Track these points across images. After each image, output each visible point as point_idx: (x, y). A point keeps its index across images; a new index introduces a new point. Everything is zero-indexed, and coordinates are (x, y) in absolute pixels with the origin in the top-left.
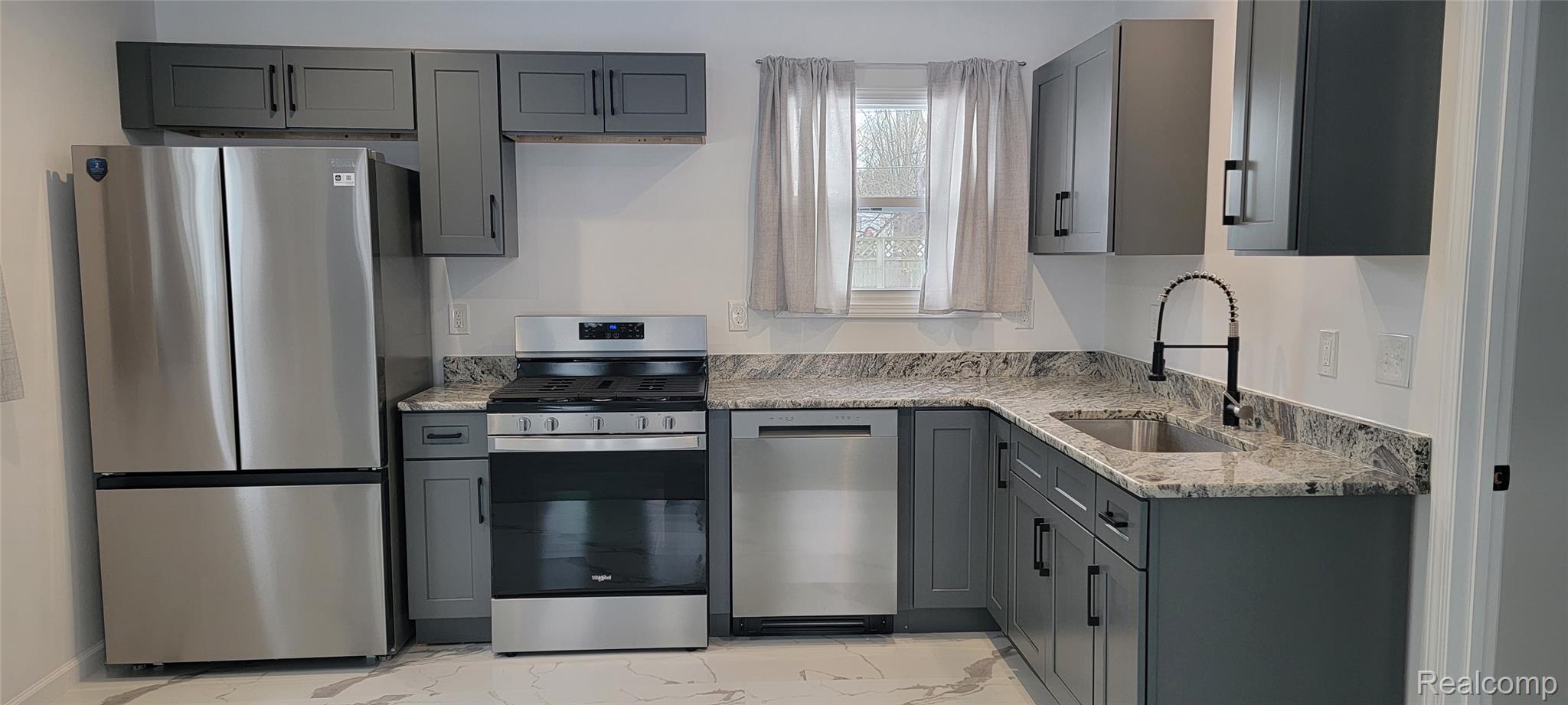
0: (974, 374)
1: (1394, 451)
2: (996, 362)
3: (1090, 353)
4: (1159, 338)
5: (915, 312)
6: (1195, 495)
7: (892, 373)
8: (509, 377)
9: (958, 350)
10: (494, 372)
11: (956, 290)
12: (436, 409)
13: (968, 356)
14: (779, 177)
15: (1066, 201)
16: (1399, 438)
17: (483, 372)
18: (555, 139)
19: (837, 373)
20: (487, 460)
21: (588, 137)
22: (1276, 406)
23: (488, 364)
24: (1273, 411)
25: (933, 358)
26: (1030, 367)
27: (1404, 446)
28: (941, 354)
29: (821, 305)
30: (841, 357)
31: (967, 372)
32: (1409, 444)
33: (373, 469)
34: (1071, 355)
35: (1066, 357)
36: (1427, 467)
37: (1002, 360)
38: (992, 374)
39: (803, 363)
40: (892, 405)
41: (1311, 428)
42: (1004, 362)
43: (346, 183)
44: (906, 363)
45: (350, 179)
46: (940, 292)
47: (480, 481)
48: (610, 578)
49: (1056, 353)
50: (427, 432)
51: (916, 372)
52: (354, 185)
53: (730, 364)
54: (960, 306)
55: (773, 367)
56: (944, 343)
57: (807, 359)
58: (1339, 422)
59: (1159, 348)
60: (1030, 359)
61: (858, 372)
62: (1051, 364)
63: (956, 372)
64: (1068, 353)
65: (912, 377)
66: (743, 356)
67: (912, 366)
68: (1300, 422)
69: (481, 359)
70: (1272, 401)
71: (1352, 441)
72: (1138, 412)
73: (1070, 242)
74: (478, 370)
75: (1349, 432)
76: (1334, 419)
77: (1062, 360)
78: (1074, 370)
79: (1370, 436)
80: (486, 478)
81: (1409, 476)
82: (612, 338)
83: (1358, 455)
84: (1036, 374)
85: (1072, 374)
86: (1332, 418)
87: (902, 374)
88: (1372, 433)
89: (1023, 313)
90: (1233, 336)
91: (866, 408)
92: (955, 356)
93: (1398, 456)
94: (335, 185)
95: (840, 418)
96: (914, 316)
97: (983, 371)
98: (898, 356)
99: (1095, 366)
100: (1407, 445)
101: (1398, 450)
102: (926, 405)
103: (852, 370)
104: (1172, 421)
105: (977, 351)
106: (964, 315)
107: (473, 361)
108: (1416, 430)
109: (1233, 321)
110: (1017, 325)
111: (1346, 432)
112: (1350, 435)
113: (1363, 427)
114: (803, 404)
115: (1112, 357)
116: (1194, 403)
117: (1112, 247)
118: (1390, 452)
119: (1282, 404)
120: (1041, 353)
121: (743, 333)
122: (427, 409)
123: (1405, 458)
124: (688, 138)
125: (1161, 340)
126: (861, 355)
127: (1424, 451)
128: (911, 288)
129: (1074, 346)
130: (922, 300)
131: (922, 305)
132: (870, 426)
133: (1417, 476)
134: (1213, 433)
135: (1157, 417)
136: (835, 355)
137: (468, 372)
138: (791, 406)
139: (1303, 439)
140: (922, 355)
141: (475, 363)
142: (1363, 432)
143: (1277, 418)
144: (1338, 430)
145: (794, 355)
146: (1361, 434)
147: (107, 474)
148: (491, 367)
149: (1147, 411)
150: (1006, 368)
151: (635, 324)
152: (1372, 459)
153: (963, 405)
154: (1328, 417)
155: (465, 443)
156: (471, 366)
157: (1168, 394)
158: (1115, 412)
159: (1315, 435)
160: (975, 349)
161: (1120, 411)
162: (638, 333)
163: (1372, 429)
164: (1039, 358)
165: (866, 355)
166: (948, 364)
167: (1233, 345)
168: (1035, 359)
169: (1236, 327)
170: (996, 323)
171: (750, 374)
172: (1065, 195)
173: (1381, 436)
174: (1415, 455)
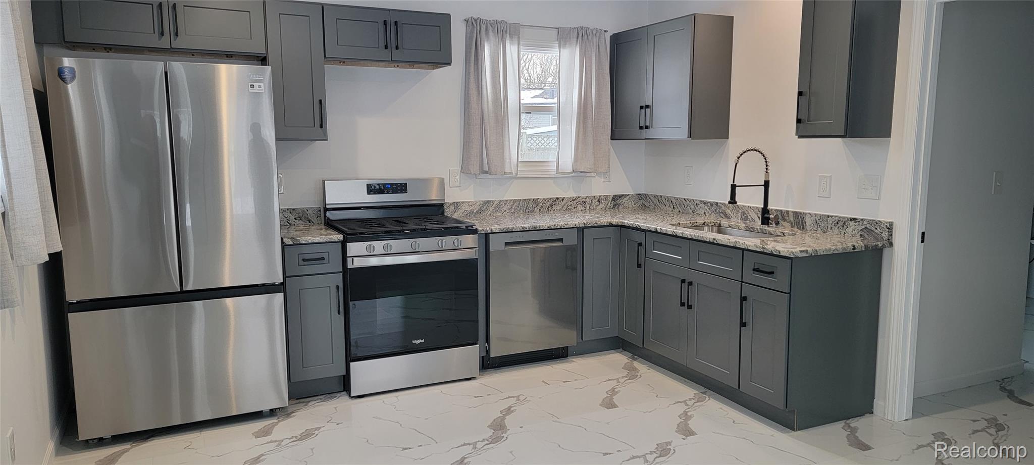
0: (583, 209)
1: (873, 229)
2: (594, 201)
3: (639, 194)
4: (734, 182)
5: (553, 174)
6: (813, 254)
7: (541, 209)
8: (313, 221)
9: (574, 195)
10: (303, 218)
11: (576, 159)
12: (310, 242)
13: (581, 198)
14: (481, 92)
15: (648, 110)
16: (877, 223)
17: (295, 219)
18: (341, 63)
19: (513, 211)
20: (341, 274)
21: (362, 62)
22: (791, 214)
23: (299, 213)
24: (788, 216)
25: (563, 200)
26: (611, 203)
27: (880, 226)
28: (567, 198)
29: (507, 170)
30: (514, 201)
31: (580, 208)
32: (884, 225)
33: (276, 283)
34: (630, 196)
35: (628, 197)
36: (891, 235)
37: (597, 200)
38: (592, 208)
39: (494, 206)
40: (574, 226)
41: (816, 223)
42: (598, 201)
43: (258, 90)
44: (549, 203)
45: (261, 87)
46: (567, 161)
47: (338, 287)
48: (423, 341)
49: (623, 195)
50: (301, 257)
51: (554, 208)
52: (263, 91)
53: (452, 208)
54: (580, 169)
55: (476, 208)
56: (567, 192)
57: (496, 203)
58: (836, 218)
59: (733, 187)
60: (611, 199)
61: (523, 210)
62: (621, 201)
63: (575, 208)
64: (628, 195)
65: (552, 211)
66: (459, 202)
67: (552, 205)
68: (809, 221)
69: (294, 210)
70: (787, 212)
71: (845, 227)
72: (705, 222)
73: (650, 133)
74: (292, 217)
75: (842, 223)
76: (833, 217)
77: (626, 199)
78: (631, 204)
79: (858, 223)
80: (341, 286)
81: (883, 239)
82: (388, 193)
83: (850, 233)
84: (614, 207)
85: (630, 206)
86: (832, 216)
87: (547, 210)
88: (859, 222)
89: (606, 174)
90: (767, 180)
91: (561, 228)
92: (574, 199)
93: (876, 231)
94: (250, 91)
95: (548, 235)
96: (553, 176)
97: (588, 206)
98: (544, 199)
99: (642, 201)
100: (882, 226)
101: (876, 229)
102: (590, 225)
103: (520, 209)
104: (725, 226)
105: (584, 195)
106: (578, 174)
107: (289, 211)
108: (884, 218)
109: (767, 172)
110: (603, 180)
111: (841, 223)
112: (844, 224)
113: (852, 219)
114: (528, 228)
115: (655, 196)
116: (725, 216)
117: (690, 136)
118: (871, 230)
119: (795, 213)
120: (616, 195)
121: (458, 188)
122: (304, 242)
123: (882, 231)
124: (424, 66)
125: (735, 183)
126: (525, 200)
127: (890, 228)
128: (550, 159)
129: (629, 191)
130: (557, 167)
131: (557, 169)
132: (562, 239)
133: (888, 239)
134: (759, 229)
135: (715, 224)
136: (511, 200)
137: (285, 219)
138: (522, 229)
139: (811, 229)
140: (557, 198)
141: (290, 213)
142: (853, 222)
143: (792, 219)
144: (836, 222)
145: (488, 201)
146: (852, 223)
147: (75, 302)
148: (301, 215)
149: (709, 221)
150: (599, 205)
151: (401, 184)
152: (859, 234)
153: (608, 224)
154: (828, 216)
155: (327, 263)
156: (288, 215)
157: (705, 213)
158: (694, 223)
159: (820, 226)
160: (583, 194)
161: (697, 222)
162: (403, 190)
163: (859, 220)
164: (616, 198)
165: (527, 199)
166: (570, 203)
167: (766, 184)
168: (613, 199)
169: (768, 175)
170: (593, 179)
171: (464, 213)
172: (647, 107)
173: (865, 223)
174: (887, 230)
